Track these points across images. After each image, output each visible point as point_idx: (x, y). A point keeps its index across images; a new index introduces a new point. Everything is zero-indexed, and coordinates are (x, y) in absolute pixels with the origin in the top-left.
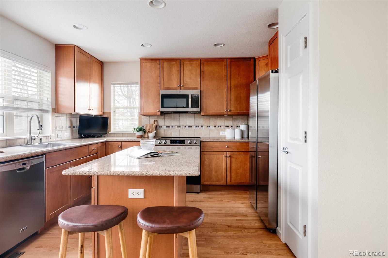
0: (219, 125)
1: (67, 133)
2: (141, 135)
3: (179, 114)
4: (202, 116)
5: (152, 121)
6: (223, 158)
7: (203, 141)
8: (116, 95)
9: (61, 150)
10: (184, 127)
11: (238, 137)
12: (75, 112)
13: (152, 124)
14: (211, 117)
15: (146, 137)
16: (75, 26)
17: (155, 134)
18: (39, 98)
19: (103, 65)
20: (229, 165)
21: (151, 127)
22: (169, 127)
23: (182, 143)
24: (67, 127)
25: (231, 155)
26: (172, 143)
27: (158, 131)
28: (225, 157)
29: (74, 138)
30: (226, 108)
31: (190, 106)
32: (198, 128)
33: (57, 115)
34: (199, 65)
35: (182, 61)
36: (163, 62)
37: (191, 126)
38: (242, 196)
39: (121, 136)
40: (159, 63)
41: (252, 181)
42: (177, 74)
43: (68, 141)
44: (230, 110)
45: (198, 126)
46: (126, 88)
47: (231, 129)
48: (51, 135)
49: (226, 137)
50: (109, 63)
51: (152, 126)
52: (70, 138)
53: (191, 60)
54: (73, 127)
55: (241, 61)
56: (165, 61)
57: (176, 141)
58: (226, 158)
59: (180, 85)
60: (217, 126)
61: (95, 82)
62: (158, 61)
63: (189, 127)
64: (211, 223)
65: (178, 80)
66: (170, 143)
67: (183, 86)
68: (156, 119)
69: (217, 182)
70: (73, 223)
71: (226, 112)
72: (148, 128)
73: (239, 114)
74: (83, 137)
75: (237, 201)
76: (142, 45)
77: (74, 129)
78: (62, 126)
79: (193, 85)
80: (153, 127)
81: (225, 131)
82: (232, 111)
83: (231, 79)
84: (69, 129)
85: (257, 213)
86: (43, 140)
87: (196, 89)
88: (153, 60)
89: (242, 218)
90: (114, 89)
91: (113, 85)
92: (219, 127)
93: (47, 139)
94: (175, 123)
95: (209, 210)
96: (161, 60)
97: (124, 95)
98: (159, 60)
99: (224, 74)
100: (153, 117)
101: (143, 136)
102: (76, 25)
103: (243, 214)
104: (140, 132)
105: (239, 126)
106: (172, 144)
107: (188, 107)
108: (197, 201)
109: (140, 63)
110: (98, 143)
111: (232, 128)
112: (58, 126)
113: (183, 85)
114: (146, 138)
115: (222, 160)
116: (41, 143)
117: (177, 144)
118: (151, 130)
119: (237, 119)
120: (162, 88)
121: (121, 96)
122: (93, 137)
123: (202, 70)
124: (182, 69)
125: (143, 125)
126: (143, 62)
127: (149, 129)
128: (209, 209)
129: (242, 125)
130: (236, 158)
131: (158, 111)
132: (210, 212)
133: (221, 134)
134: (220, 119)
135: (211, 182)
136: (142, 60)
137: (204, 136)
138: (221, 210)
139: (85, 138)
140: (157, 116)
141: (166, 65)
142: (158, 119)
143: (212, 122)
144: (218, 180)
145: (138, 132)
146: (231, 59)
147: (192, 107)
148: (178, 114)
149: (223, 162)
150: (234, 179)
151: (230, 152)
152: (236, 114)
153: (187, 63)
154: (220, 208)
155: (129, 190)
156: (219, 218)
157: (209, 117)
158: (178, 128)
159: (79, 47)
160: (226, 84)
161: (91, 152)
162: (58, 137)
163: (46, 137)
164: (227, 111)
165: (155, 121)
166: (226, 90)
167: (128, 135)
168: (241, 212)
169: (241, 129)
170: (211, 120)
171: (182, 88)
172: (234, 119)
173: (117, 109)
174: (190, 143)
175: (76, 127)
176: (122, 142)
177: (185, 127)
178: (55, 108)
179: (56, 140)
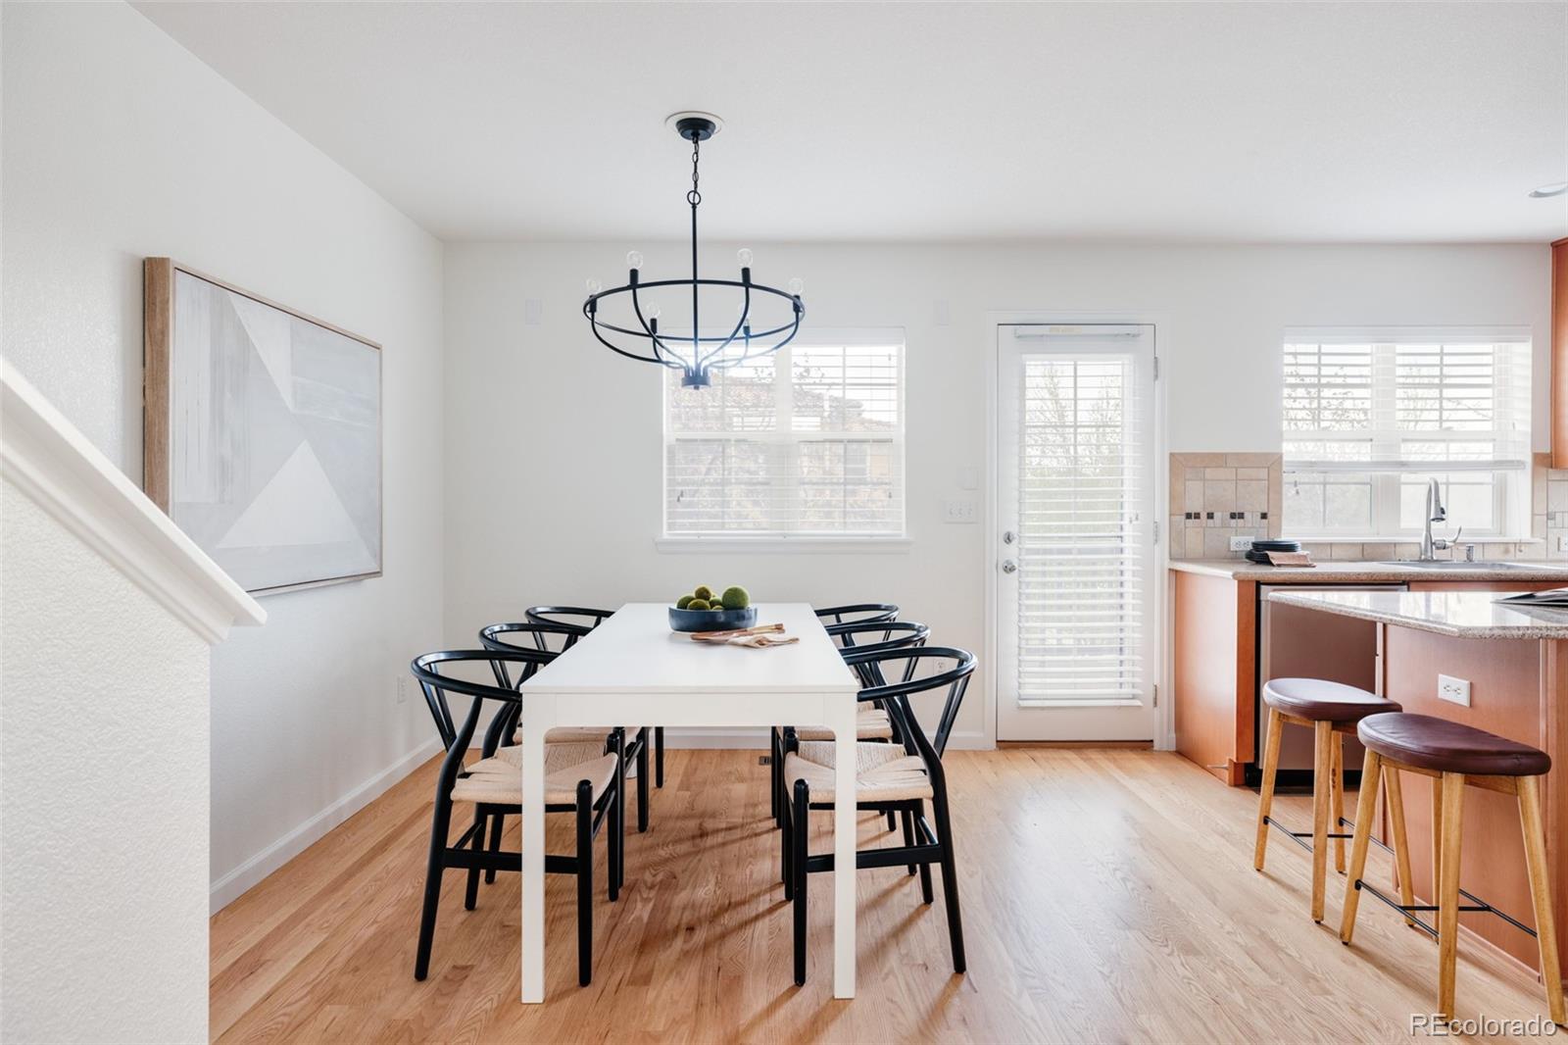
33: (1553, 474)
48: (1529, 539)
86: (1480, 553)
93: (1507, 551)
116: (1470, 561)
162: (1559, 549)
163: (1503, 546)
178: (1548, 451)
179: (1550, 557)
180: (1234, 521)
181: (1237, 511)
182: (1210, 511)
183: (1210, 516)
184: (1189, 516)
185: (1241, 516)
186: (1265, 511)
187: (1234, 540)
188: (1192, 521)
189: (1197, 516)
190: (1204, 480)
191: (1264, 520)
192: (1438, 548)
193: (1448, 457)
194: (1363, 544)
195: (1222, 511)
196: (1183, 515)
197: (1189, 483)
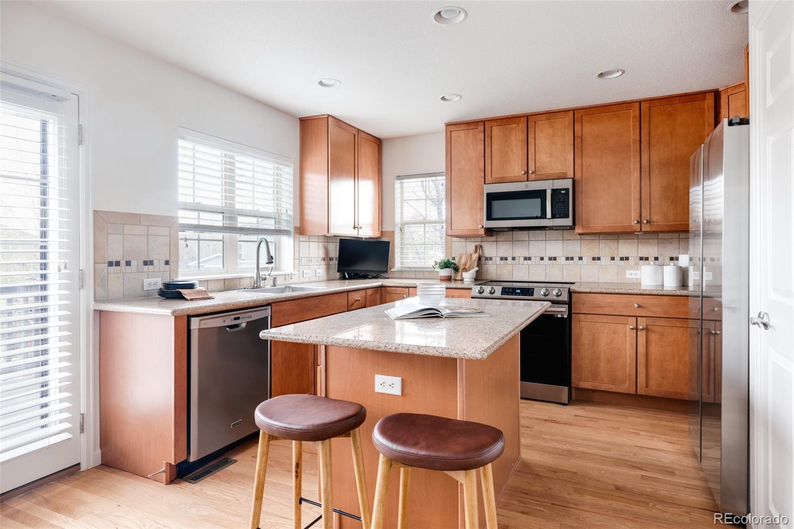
0: (622, 256)
1: (319, 269)
2: (449, 275)
3: (528, 231)
4: (580, 234)
5: (471, 246)
6: (626, 332)
7: (577, 290)
8: (405, 199)
9: (297, 298)
10: (539, 259)
11: (670, 283)
12: (328, 232)
13: (472, 252)
14: (603, 238)
15: (459, 279)
16: (321, 83)
17: (476, 274)
18: (275, 212)
19: (381, 145)
20: (642, 349)
21: (469, 259)
22: (506, 259)
23: (528, 293)
24: (320, 259)
25: (646, 325)
26: (506, 292)
27: (484, 267)
28: (632, 329)
29: (332, 278)
30: (639, 215)
31: (549, 215)
32: (571, 262)
33: (302, 238)
34: (569, 123)
35: (531, 119)
36: (491, 127)
37: (555, 259)
38: (676, 425)
39: (413, 276)
40: (483, 129)
41: (709, 394)
42: (520, 148)
43: (321, 284)
44: (648, 219)
45: (572, 259)
46: (431, 183)
47: (654, 264)
48: (293, 272)
49: (640, 284)
50: (391, 139)
51: (471, 259)
52: (325, 278)
53: (551, 115)
54: (330, 260)
55: (677, 102)
56: (495, 124)
57: (514, 289)
58: (635, 331)
59: (526, 170)
60: (617, 259)
61: (366, 177)
62: (481, 125)
63: (550, 259)
64: (576, 473)
65: (522, 160)
66: (500, 293)
67: (533, 173)
68: (480, 243)
69: (611, 386)
70: (272, 420)
71: (639, 225)
72: (463, 261)
73: (673, 229)
74: (347, 277)
75: (657, 436)
76: (443, 98)
77: (331, 262)
78: (311, 257)
79: (557, 169)
80: (474, 259)
81: (637, 270)
82: (654, 222)
83: (652, 149)
84: (323, 263)
85: (701, 470)
86: (279, 281)
87: (563, 177)
88: (470, 124)
89: (660, 476)
90: (402, 188)
91: (399, 179)
92: (622, 259)
93: (285, 279)
94: (520, 252)
95: (580, 444)
96: (486, 122)
97: (427, 198)
98: (483, 123)
99: (632, 139)
100: (473, 239)
101: (452, 278)
102: (323, 81)
103: (663, 467)
104: (447, 269)
105: (677, 259)
106: (505, 295)
107: (543, 216)
108: (558, 423)
109: (444, 133)
110: (366, 289)
111: (656, 261)
112: (304, 258)
113: (534, 170)
114: (459, 281)
115: (626, 337)
116: (275, 286)
117: (516, 295)
118: (468, 265)
119: (671, 240)
120: (488, 179)
121: (421, 199)
122: (365, 277)
123: (578, 133)
124: (532, 136)
125: (453, 256)
126: (452, 130)
127: (466, 264)
128: (580, 442)
129: (685, 255)
130: (662, 335)
131: (481, 226)
132: (580, 449)
133: (627, 277)
134: (624, 240)
135: (597, 384)
136: (450, 127)
137: (585, 281)
138: (610, 450)
139: (350, 278)
140: (480, 236)
141: (496, 131)
142: (484, 245)
143: (605, 249)
144: (613, 381)
145: (442, 268)
146: (651, 101)
147: (553, 217)
148: (526, 232)
149: (626, 341)
150: (657, 385)
151: (644, 319)
152: (666, 228)
153: (542, 122)
154: (608, 443)
155: (377, 376)
156: (598, 466)
157: (598, 238)
158: (526, 262)
159: (337, 117)
160: (638, 159)
161: (352, 305)
162: (303, 277)
163: (284, 277)
164: (640, 222)
165: (476, 247)
166: (636, 174)
167: (426, 275)
168: (660, 461)
169: (680, 265)
170: (603, 243)
171: (532, 177)
172: (661, 241)
173: (406, 226)
174: (545, 295)
175: (334, 259)
176: (410, 289)
177: (542, 259)
178: (299, 226)
179: (301, 281)
181: (148, 259)
182: (128, 259)
183: (128, 263)
184: (110, 264)
185: (151, 263)
186: (168, 259)
187: (147, 281)
188: (113, 269)
189: (118, 264)
190: (123, 234)
191: (167, 266)
192: (262, 279)
194: (224, 279)
195: (137, 260)
196: (105, 263)
197: (110, 236)
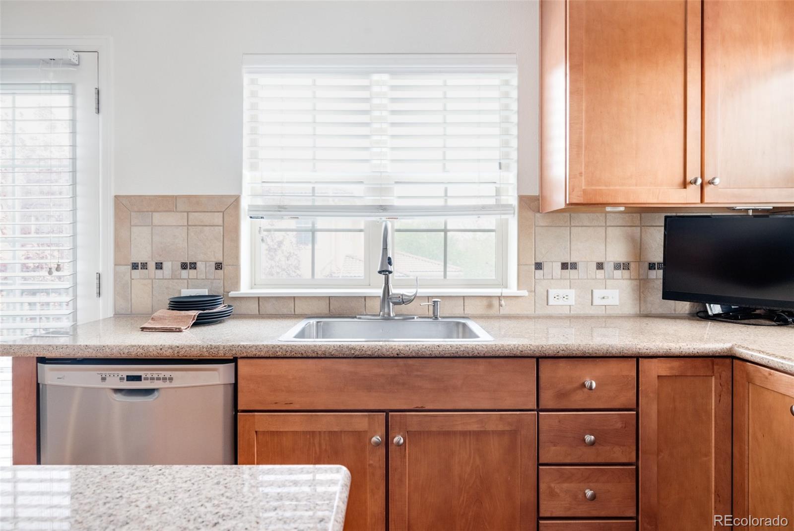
1: (605, 288)
24: (610, 266)
29: (656, 312)
33: (545, 220)
48: (515, 292)
52: (629, 310)
54: (650, 269)
84: (622, 274)
93: (491, 304)
110: (636, 356)
112: (552, 261)
162: (548, 303)
163: (485, 300)
178: (538, 195)
179: (540, 312)
180: (184, 272)
181: (188, 261)
182: (159, 260)
183: (159, 266)
184: (135, 266)
185: (193, 266)
186: (220, 260)
187: (185, 293)
188: (136, 273)
189: (144, 266)
190: (152, 225)
191: (219, 271)
192: (395, 303)
193: (446, 201)
194: (329, 297)
195: (172, 261)
196: (129, 265)
197: (134, 229)
